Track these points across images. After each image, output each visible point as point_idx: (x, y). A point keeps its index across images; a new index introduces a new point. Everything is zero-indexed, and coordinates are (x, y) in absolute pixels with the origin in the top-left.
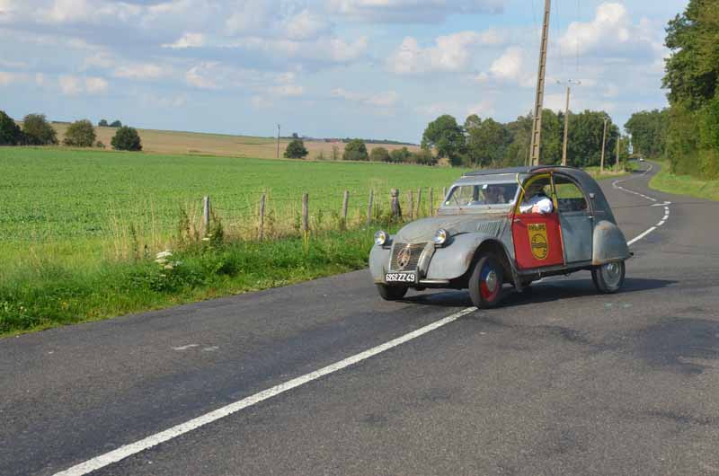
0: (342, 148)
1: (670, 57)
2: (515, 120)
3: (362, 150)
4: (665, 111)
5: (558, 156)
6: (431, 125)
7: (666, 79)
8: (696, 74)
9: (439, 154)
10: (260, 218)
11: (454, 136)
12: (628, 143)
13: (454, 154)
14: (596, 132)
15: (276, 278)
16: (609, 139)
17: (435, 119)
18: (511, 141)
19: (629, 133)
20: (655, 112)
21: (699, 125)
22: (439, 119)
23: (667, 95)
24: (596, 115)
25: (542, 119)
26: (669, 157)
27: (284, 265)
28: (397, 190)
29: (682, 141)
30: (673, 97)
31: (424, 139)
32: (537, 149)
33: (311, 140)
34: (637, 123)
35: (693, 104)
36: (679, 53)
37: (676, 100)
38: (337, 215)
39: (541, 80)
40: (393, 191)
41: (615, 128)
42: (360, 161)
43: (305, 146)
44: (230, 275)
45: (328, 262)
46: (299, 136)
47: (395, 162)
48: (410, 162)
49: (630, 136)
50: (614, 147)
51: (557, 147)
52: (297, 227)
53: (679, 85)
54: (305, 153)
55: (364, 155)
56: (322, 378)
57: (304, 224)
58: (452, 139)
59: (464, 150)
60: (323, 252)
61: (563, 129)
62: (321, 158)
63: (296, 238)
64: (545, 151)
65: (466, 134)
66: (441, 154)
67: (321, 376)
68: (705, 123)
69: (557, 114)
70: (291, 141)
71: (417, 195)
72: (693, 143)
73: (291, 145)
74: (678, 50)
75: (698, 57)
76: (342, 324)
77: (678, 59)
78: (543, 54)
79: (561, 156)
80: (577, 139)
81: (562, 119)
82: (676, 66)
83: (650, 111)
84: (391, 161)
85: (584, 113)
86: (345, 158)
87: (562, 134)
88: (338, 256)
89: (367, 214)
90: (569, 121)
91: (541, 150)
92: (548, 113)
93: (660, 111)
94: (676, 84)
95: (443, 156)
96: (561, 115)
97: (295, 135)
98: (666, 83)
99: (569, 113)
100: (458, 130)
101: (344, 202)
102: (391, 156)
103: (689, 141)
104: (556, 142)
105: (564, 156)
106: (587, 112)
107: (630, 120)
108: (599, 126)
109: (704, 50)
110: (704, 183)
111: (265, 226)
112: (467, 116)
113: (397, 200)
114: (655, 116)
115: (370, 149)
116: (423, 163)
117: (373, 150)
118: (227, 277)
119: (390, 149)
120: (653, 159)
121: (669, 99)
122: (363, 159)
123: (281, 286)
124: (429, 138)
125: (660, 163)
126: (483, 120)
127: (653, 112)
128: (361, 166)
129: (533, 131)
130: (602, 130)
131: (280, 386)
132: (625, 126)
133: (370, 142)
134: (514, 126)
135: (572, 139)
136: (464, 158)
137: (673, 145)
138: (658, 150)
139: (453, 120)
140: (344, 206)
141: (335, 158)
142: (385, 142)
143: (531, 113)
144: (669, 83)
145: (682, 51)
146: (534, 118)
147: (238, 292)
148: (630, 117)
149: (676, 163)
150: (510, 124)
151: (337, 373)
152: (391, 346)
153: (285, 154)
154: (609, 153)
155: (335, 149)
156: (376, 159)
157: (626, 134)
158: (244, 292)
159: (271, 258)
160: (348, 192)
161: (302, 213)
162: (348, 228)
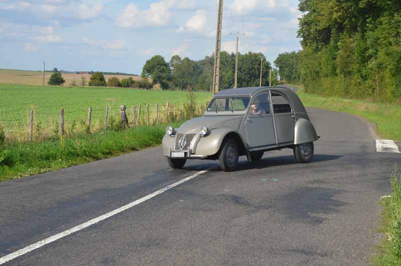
0: (88, 78)
1: (301, 17)
2: (203, 59)
3: (102, 79)
4: (300, 52)
5: (232, 82)
6: (148, 62)
7: (300, 31)
8: (318, 28)
9: (154, 81)
10: (30, 127)
11: (163, 69)
12: (277, 74)
13: (163, 81)
14: (256, 67)
15: (42, 167)
16: (264, 71)
17: (151, 58)
18: (201, 72)
19: (277, 67)
20: (293, 53)
21: (322, 62)
22: (153, 58)
23: (301, 42)
24: (256, 55)
25: (220, 58)
26: (303, 82)
27: (47, 158)
28: (125, 106)
29: (311, 72)
30: (304, 43)
31: (144, 71)
32: (218, 78)
33: (66, 72)
34: (282, 60)
35: (317, 48)
36: (308, 14)
37: (306, 45)
38: (84, 123)
39: (219, 32)
40: (122, 107)
41: (268, 63)
42: (101, 87)
43: (62, 77)
44: (9, 166)
45: (78, 155)
46: (59, 70)
47: (125, 87)
48: (134, 88)
49: (278, 69)
50: (268, 76)
51: (231, 76)
52: (57, 132)
53: (308, 35)
54: (63, 81)
55: (103, 82)
56: (72, 234)
57: (61, 129)
58: (163, 71)
59: (170, 79)
60: (74, 149)
61: (235, 65)
62: (74, 85)
63: (55, 139)
64: (223, 79)
65: (171, 68)
66: (155, 82)
67: (72, 233)
68: (324, 60)
69: (230, 55)
70: (53, 73)
71: (139, 109)
72: (317, 73)
73: (53, 76)
74: (307, 13)
75: (320, 17)
76: (87, 197)
77: (307, 18)
78: (220, 15)
79: (234, 83)
80: (244, 71)
81: (234, 58)
82: (305, 23)
83: (290, 53)
84: (121, 87)
85: (248, 54)
86: (90, 84)
87: (234, 68)
88: (85, 151)
89: (105, 122)
90: (239, 59)
91: (221, 78)
92: (224, 54)
93: (296, 53)
94: (306, 35)
95: (156, 83)
96: (233, 55)
97: (56, 70)
98: (299, 34)
99: (239, 54)
100: (166, 65)
101: (89, 115)
102: (122, 83)
103: (315, 72)
104: (230, 73)
105: (236, 82)
106: (250, 53)
107: (278, 59)
108: (258, 62)
109: (323, 12)
110: (324, 99)
111: (34, 132)
112: (172, 57)
113: (125, 112)
114: (293, 55)
115: (107, 78)
116: (143, 88)
117: (109, 79)
118: (6, 167)
119: (121, 79)
120: (293, 84)
121: (302, 45)
122: (102, 85)
123: (45, 172)
124: (147, 71)
125: (297, 86)
126: (182, 59)
127: (292, 53)
128: (102, 90)
129: (215, 66)
130: (260, 65)
131: (43, 241)
132: (275, 62)
133: (106, 73)
134: (203, 63)
135: (241, 72)
136: (170, 84)
137: (305, 74)
138: (295, 78)
139: (163, 59)
140: (88, 118)
141: (83, 85)
142: (118, 74)
143: (213, 54)
144: (302, 34)
145: (309, 13)
146: (215, 57)
147: (15, 177)
148: (278, 56)
149: (307, 86)
150: (200, 61)
151: (83, 230)
152: (120, 211)
153: (49, 82)
154: (264, 80)
155: (83, 78)
156: (111, 85)
157: (275, 68)
158: (19, 177)
159: (38, 153)
160: (91, 108)
161: (60, 122)
162: (92, 132)
